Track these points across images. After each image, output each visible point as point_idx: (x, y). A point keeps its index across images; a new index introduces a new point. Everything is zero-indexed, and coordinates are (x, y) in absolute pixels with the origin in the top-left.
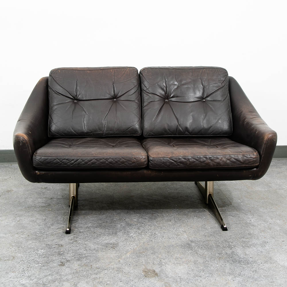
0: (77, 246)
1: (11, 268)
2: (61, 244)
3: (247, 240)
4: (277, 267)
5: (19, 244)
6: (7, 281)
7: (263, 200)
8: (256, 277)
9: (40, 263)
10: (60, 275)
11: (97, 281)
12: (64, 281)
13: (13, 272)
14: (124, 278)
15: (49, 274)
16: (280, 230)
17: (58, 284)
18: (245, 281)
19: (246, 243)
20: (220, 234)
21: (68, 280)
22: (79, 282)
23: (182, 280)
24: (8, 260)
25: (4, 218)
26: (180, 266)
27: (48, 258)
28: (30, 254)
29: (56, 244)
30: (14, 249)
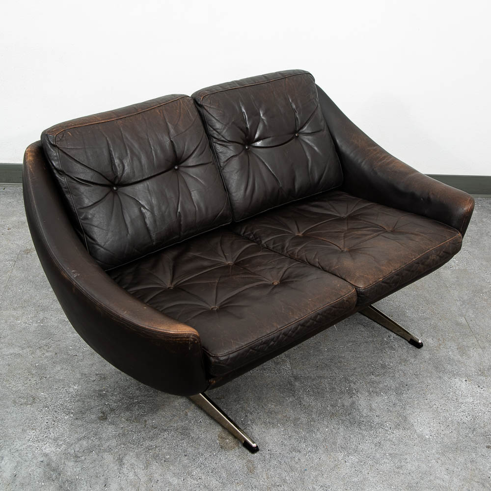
0: (127, 380)
1: (30, 420)
2: (104, 375)
3: (377, 379)
4: (412, 437)
5: (43, 371)
6: (24, 446)
7: (416, 291)
8: (378, 455)
9: (72, 413)
10: (100, 438)
11: (152, 453)
12: (105, 451)
13: (33, 429)
14: (190, 449)
15: (83, 435)
16: (430, 359)
17: (96, 456)
18: (362, 464)
19: (374, 385)
20: (339, 364)
21: (109, 450)
22: (125, 455)
23: (272, 456)
24: (26, 404)
25: (20, 312)
26: (274, 428)
27: (84, 402)
28: (58, 393)
29: (97, 375)
30: (34, 382)
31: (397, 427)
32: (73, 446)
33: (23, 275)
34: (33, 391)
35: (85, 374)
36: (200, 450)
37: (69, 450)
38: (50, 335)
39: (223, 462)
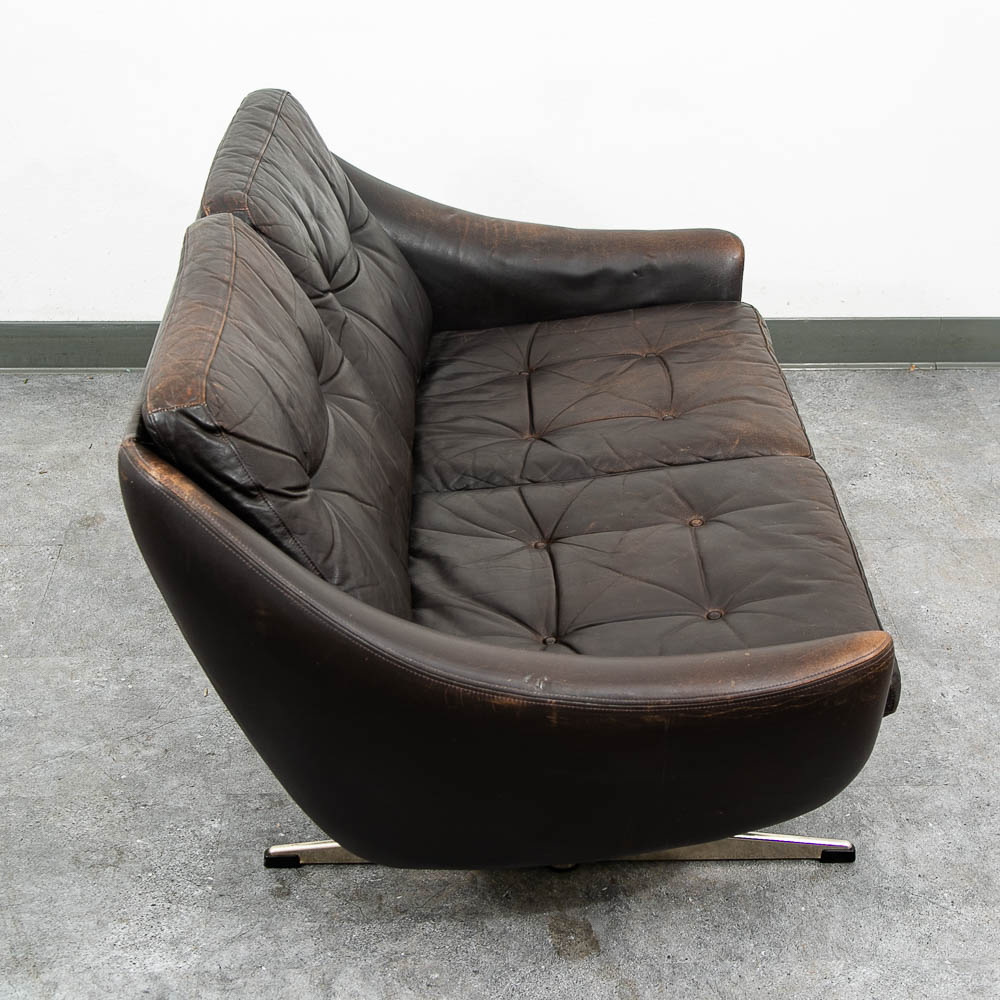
1: (114, 901)
5: (138, 791)
6: (104, 959)
8: (925, 965)
9: (210, 883)
10: (277, 938)
11: (397, 967)
12: (290, 965)
13: (121, 921)
14: (485, 959)
15: (238, 931)
17: (269, 978)
19: (912, 807)
21: (300, 963)
22: (337, 973)
23: (677, 970)
24: (103, 864)
25: (77, 660)
26: (678, 907)
27: (236, 858)
28: (174, 839)
29: (262, 796)
30: (120, 816)
31: (969, 899)
32: (216, 956)
33: (81, 577)
34: (119, 836)
35: (236, 796)
36: (510, 960)
37: (207, 964)
38: (149, 710)
39: (564, 985)
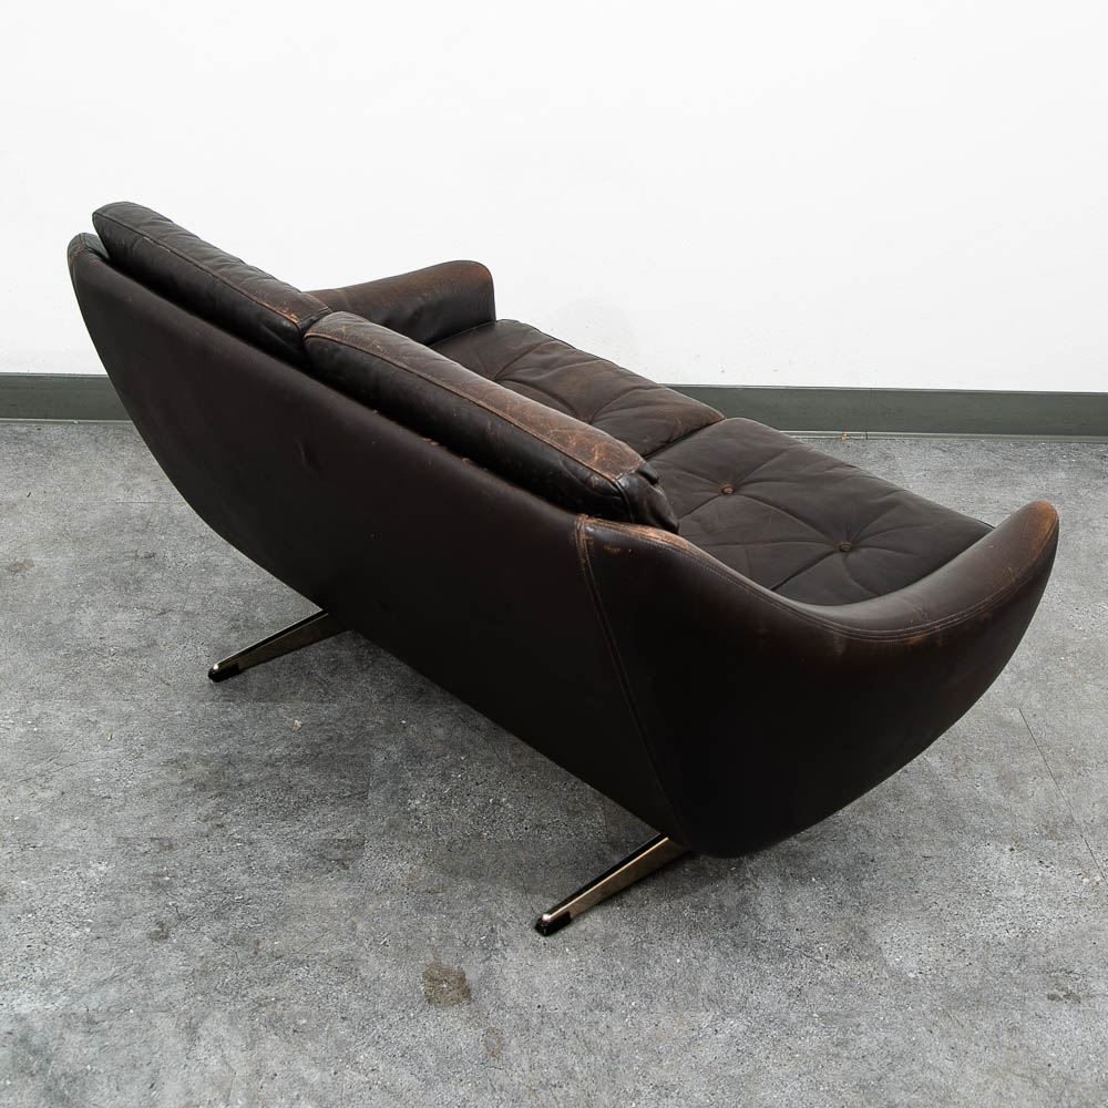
0: (222, 851)
2: (170, 840)
3: (804, 847)
4: (874, 977)
5: (29, 833)
8: (793, 1017)
9: (89, 925)
10: (149, 981)
11: (266, 1012)
12: (158, 1009)
14: (354, 1005)
15: (111, 974)
16: (931, 803)
17: (136, 1021)
19: (797, 861)
21: (168, 1008)
22: (204, 1017)
26: (554, 956)
27: (118, 900)
28: (59, 881)
29: (152, 839)
30: (8, 857)
31: (844, 952)
32: (85, 999)
34: (4, 877)
35: (127, 839)
36: (380, 1007)
37: (75, 1006)
38: (51, 753)
39: (431, 1033)
